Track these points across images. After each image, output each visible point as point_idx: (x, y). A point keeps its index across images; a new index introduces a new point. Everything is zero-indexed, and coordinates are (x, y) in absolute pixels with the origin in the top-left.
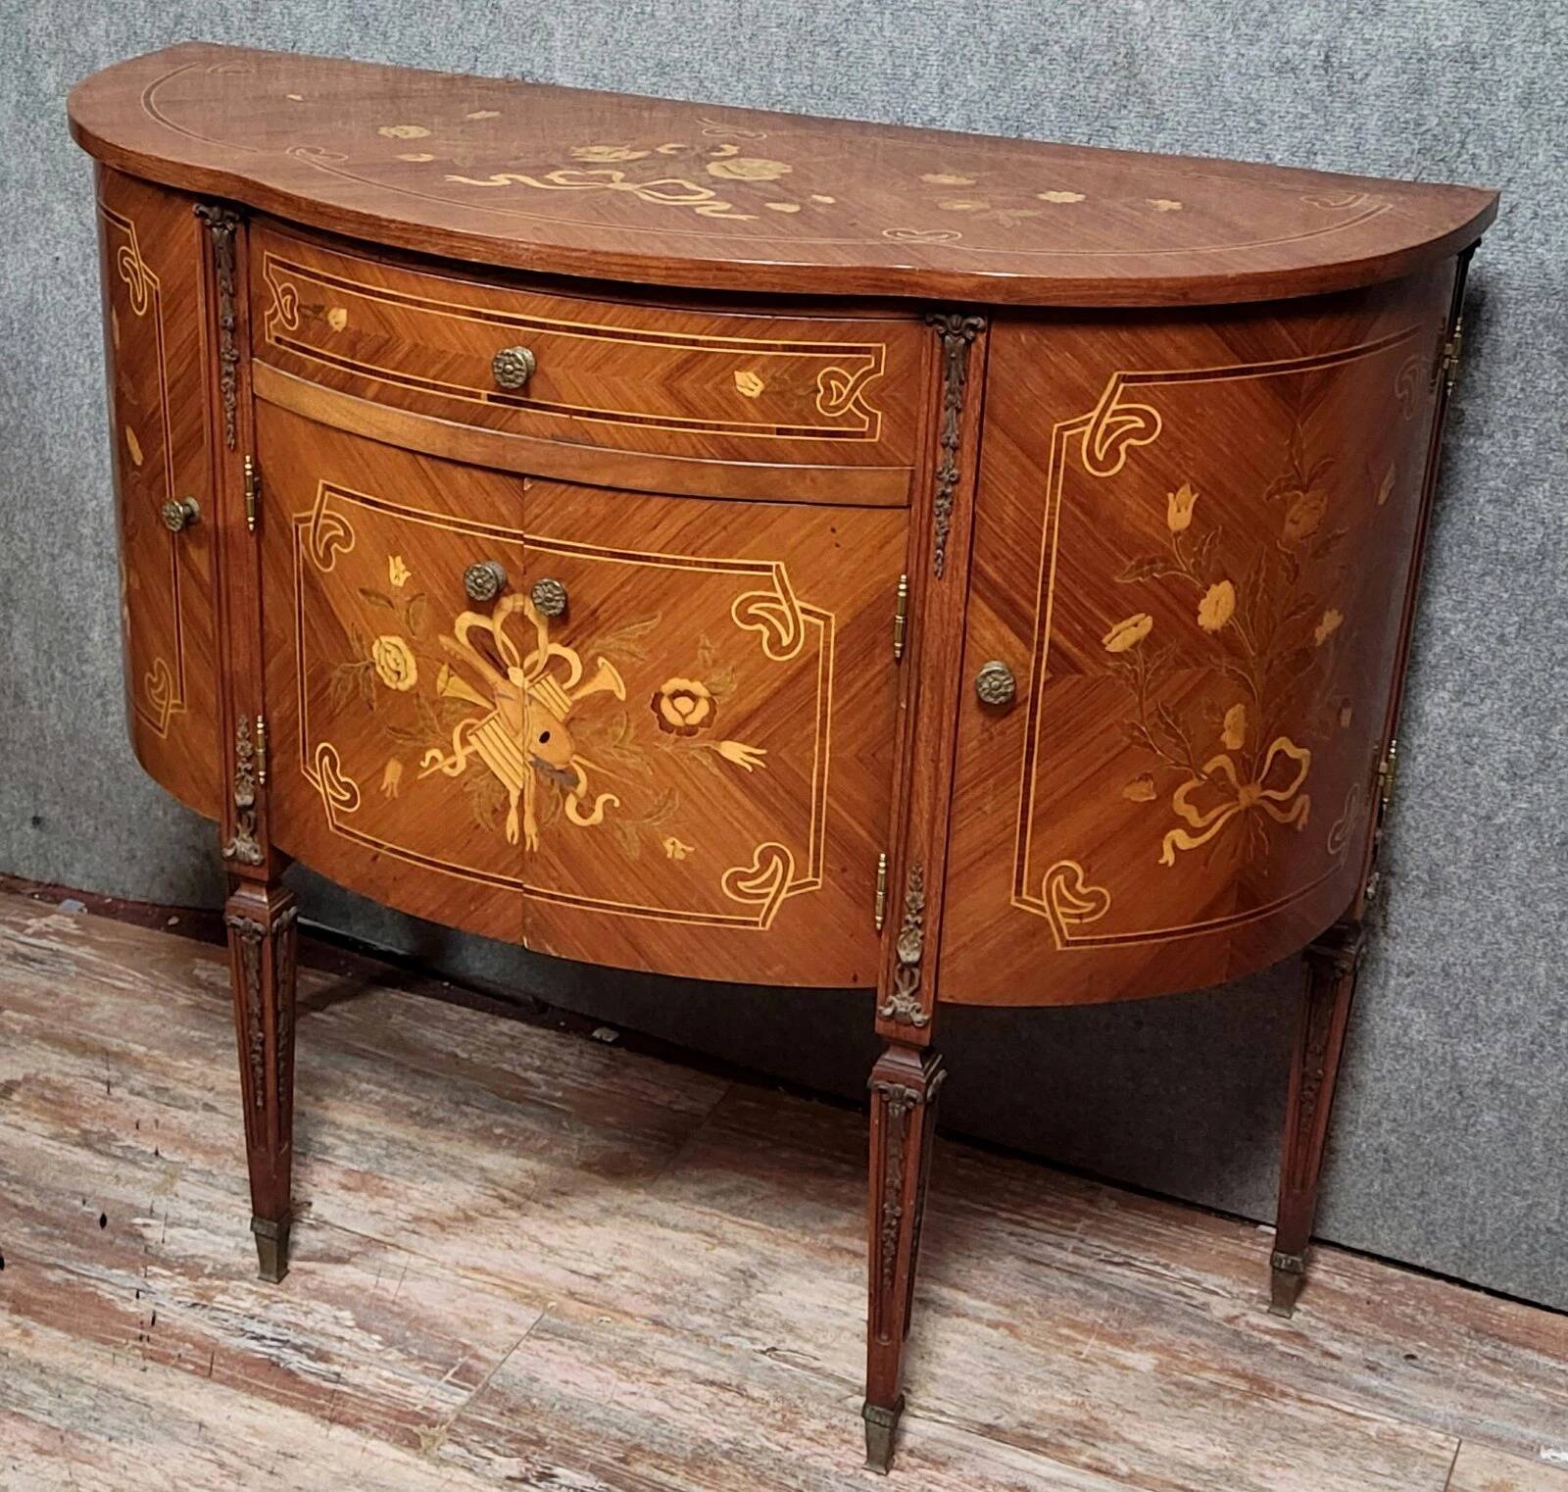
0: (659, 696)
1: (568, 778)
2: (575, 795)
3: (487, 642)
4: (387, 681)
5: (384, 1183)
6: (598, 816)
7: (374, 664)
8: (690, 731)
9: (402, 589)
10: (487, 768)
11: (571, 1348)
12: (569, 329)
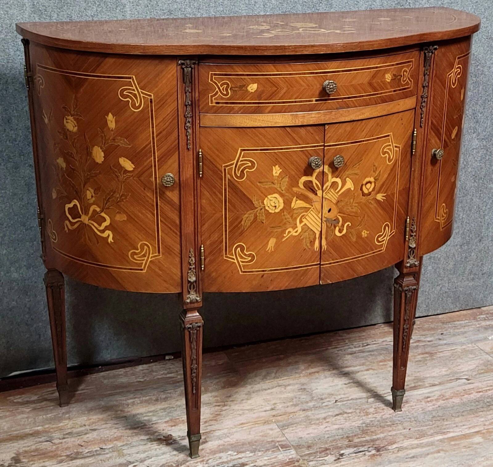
0: (362, 185)
1: (337, 220)
2: (338, 226)
3: (310, 185)
4: (270, 211)
5: (181, 419)
6: (345, 231)
7: (265, 207)
8: (369, 194)
9: (278, 176)
10: (309, 228)
11: (295, 426)
12: (343, 71)
